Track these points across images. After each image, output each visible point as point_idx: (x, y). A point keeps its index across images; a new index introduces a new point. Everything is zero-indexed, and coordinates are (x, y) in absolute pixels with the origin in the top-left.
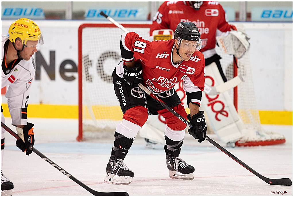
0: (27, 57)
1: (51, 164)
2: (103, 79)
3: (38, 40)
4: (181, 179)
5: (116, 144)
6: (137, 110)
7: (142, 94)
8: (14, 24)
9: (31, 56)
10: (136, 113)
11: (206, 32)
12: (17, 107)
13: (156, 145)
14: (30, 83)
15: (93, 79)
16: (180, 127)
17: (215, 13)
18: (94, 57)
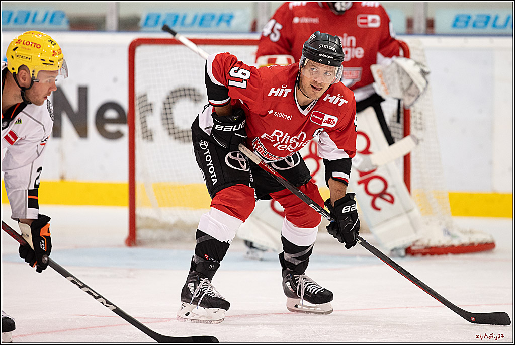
0: (38, 99)
1: (81, 287)
2: (172, 137)
3: (59, 69)
4: (310, 312)
5: (199, 250)
6: (235, 191)
7: (245, 164)
8: (17, 41)
9: (46, 97)
10: (235, 197)
11: (359, 54)
12: (20, 187)
13: (266, 253)
14: (44, 144)
15: (154, 137)
16: (310, 222)
17: (373, 22)
18: (157, 98)
